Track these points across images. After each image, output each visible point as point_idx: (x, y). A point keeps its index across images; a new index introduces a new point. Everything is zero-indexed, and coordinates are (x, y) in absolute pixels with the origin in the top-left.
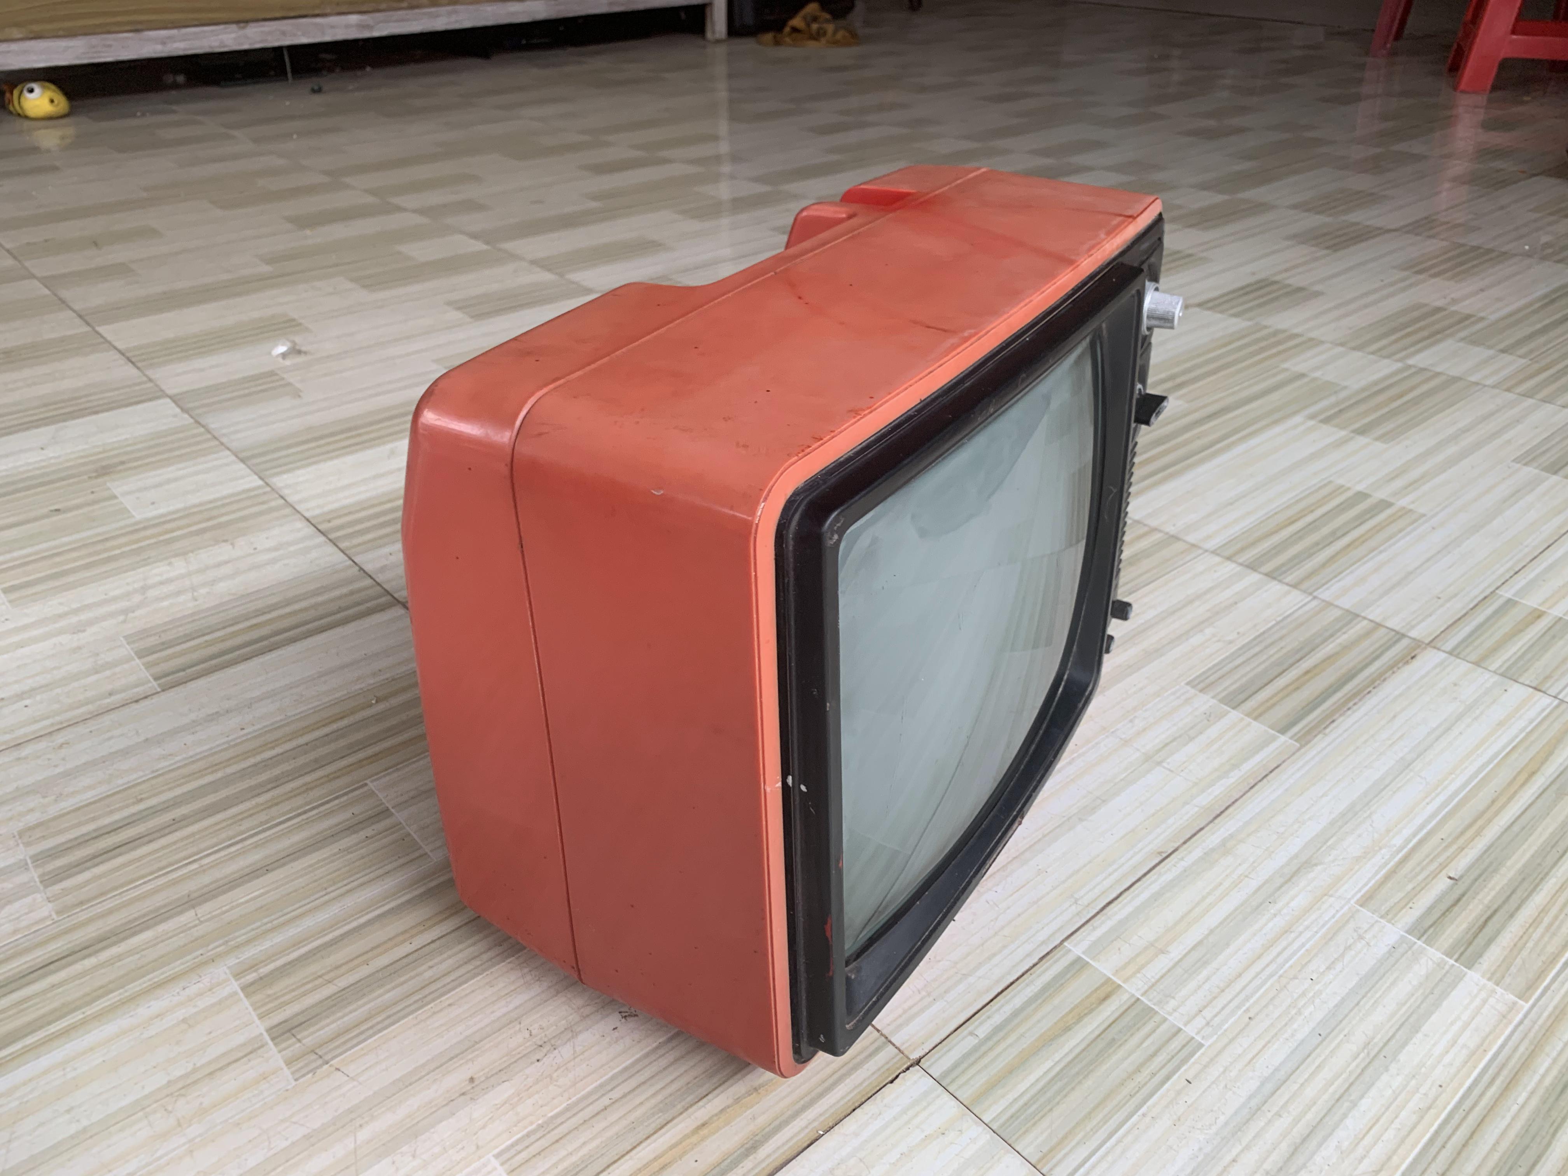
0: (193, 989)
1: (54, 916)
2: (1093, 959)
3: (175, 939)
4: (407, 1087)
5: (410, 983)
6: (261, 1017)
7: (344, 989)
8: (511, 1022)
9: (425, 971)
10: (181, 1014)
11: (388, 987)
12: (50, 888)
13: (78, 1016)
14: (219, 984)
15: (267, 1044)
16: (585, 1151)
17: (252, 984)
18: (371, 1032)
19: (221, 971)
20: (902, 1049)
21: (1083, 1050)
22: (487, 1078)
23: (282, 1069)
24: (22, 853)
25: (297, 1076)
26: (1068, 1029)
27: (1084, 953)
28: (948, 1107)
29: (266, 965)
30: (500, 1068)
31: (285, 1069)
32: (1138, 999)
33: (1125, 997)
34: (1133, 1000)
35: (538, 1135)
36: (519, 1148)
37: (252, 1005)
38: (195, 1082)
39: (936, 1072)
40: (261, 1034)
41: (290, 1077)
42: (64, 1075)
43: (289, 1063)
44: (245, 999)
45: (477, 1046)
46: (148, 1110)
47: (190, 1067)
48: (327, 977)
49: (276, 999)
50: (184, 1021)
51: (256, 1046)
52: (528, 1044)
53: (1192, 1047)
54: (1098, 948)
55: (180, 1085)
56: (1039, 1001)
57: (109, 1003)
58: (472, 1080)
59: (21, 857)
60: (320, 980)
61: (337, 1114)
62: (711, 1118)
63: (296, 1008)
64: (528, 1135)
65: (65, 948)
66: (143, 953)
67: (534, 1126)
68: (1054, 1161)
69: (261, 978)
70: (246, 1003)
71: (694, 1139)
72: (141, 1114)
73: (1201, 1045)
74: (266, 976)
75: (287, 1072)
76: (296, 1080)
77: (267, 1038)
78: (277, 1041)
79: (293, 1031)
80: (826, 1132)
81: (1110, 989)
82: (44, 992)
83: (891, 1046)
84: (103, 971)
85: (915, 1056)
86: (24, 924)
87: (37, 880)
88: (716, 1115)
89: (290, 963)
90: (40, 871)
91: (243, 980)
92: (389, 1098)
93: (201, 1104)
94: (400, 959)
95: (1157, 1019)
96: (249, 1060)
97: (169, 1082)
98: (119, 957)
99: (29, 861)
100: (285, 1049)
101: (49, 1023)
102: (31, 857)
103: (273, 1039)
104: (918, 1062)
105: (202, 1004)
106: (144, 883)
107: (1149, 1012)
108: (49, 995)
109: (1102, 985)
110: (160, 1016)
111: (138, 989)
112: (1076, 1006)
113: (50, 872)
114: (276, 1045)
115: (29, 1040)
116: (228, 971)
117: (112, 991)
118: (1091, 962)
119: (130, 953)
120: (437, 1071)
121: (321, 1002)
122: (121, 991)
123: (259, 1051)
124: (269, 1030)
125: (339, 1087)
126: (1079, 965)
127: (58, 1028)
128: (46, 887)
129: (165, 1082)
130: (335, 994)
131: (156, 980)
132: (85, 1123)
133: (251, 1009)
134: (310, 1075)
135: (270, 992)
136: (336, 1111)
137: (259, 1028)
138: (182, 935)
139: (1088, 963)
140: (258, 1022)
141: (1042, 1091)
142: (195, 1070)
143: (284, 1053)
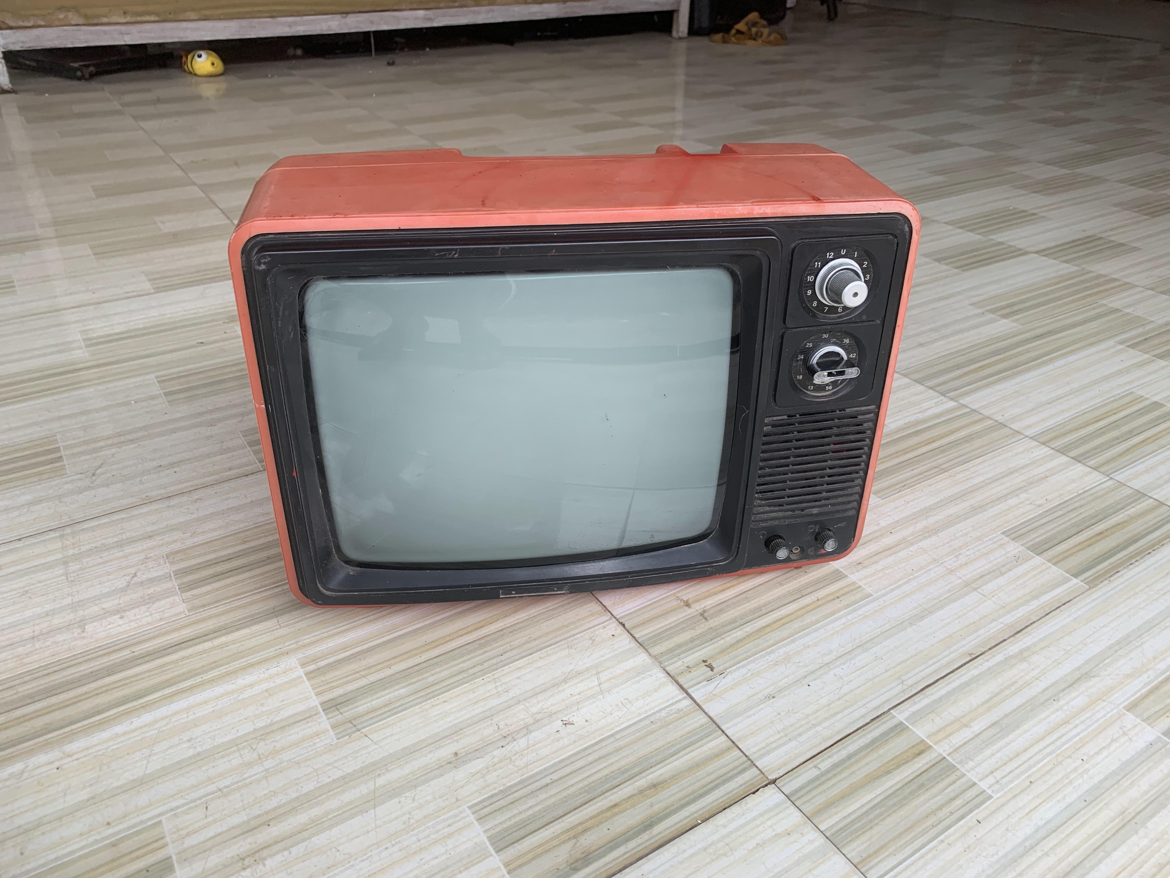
0: (273, 671)
1: (186, 612)
2: (912, 724)
3: (263, 636)
4: (411, 753)
5: (418, 684)
6: (317, 694)
7: (373, 683)
8: (485, 718)
9: (429, 676)
10: (264, 686)
11: (403, 685)
12: (185, 594)
13: (198, 679)
14: (291, 669)
15: (320, 713)
16: (530, 812)
17: (312, 672)
18: (389, 713)
19: (293, 661)
20: (763, 771)
21: (898, 790)
22: (466, 754)
23: (329, 730)
24: (168, 569)
25: (339, 736)
26: (888, 772)
27: (906, 719)
28: (794, 817)
29: (322, 661)
30: (476, 749)
31: (331, 730)
32: (944, 758)
33: (934, 755)
34: (940, 758)
35: (499, 797)
36: (485, 804)
37: (311, 686)
38: (272, 732)
39: (787, 790)
40: (317, 706)
41: (334, 737)
42: (188, 717)
43: (334, 727)
44: (307, 682)
45: (461, 732)
46: (240, 746)
47: (269, 721)
48: (362, 673)
49: (328, 683)
50: (267, 691)
51: (313, 713)
52: (496, 735)
53: (983, 797)
54: (917, 717)
55: (262, 732)
56: (869, 750)
57: (218, 673)
58: (456, 754)
59: (167, 571)
60: (358, 675)
61: (363, 765)
62: (621, 801)
63: (340, 691)
64: (492, 796)
65: (192, 634)
66: (243, 643)
67: (496, 791)
68: (871, 864)
69: (318, 669)
70: (307, 684)
71: (608, 814)
72: (235, 748)
73: (990, 797)
74: (322, 667)
75: (332, 733)
76: (338, 739)
77: (320, 709)
78: (326, 712)
79: (338, 707)
80: (703, 822)
81: (923, 748)
82: (178, 660)
83: (755, 768)
84: (216, 652)
85: (772, 777)
86: (166, 615)
87: (177, 587)
88: (624, 800)
89: (338, 661)
90: (179, 581)
91: (306, 669)
92: (399, 759)
93: (275, 746)
94: (413, 667)
95: (958, 773)
96: (308, 722)
97: (255, 729)
98: (226, 644)
99: (172, 575)
100: (332, 718)
101: (180, 682)
102: (174, 572)
103: (324, 710)
104: (774, 782)
105: (279, 681)
106: (245, 597)
107: (951, 768)
108: (181, 663)
109: (918, 744)
110: (251, 686)
111: (238, 666)
112: (896, 757)
113: (184, 584)
114: (326, 714)
115: (167, 691)
116: (296, 661)
117: (220, 666)
118: (910, 727)
119: (234, 642)
120: (432, 746)
121: (357, 689)
122: (227, 666)
123: (314, 717)
124: (322, 704)
125: (366, 747)
126: (900, 728)
127: (185, 685)
128: (182, 592)
129: (252, 730)
130: (367, 685)
131: (250, 662)
132: (199, 749)
133: (310, 688)
134: (347, 737)
135: (323, 679)
136: (363, 763)
137: (315, 702)
138: (269, 634)
139: (908, 727)
140: (315, 697)
141: (866, 813)
142: (271, 725)
143: (331, 720)
